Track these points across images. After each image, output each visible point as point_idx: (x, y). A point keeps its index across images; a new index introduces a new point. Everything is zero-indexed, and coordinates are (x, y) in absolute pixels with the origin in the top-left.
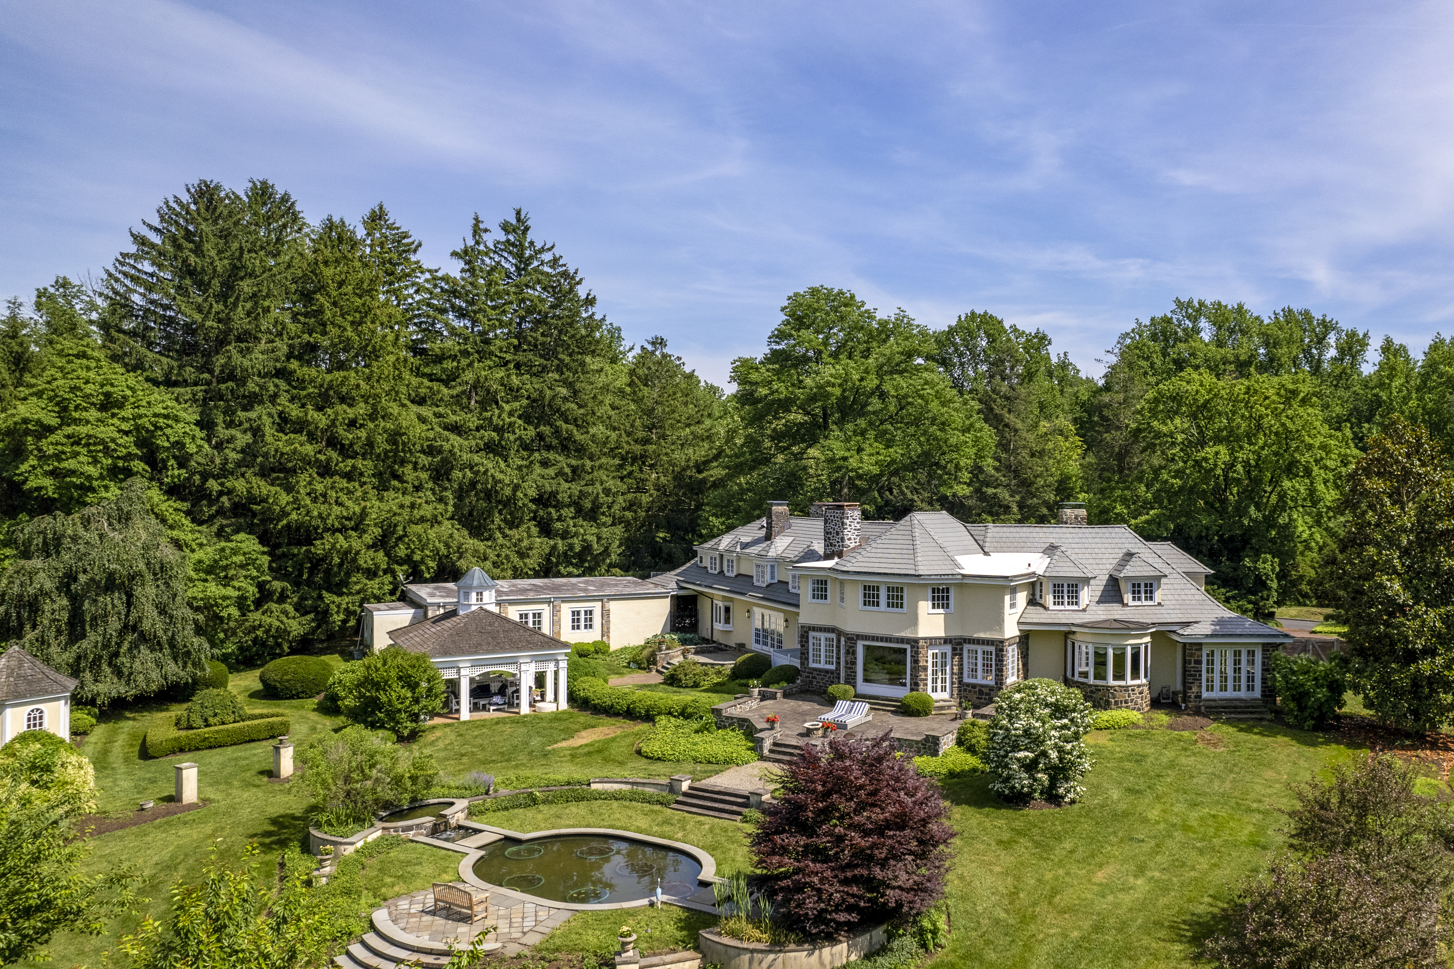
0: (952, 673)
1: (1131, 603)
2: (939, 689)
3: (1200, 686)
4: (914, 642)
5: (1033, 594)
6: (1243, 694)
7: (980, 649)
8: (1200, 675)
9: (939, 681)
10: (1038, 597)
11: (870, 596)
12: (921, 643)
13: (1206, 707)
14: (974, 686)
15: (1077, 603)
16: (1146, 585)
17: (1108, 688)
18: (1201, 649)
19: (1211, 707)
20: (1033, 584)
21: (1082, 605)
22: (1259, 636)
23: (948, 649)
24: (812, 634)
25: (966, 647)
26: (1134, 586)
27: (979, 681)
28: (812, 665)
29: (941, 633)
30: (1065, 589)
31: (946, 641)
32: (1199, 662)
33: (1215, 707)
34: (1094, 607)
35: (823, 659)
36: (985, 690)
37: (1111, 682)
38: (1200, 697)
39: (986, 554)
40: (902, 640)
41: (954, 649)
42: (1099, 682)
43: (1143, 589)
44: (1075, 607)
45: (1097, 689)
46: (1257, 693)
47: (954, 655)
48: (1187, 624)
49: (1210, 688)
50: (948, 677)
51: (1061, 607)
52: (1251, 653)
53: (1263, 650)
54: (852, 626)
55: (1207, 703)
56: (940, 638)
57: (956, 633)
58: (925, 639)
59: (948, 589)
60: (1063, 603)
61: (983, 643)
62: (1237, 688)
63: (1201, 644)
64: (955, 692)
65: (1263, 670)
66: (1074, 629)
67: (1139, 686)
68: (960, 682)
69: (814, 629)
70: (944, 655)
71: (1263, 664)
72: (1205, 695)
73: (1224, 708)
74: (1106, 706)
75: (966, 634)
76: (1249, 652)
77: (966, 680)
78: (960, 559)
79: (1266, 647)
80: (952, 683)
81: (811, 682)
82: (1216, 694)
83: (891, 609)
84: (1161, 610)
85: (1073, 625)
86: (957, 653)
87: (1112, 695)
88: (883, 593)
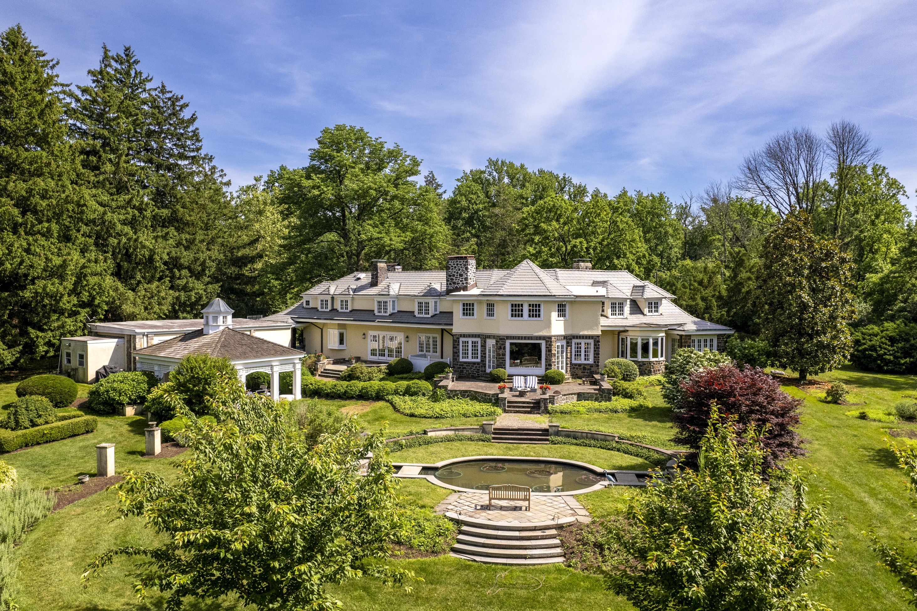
0: (567, 358)
1: (648, 314)
2: (560, 368)
4: (548, 339)
7: (583, 341)
9: (560, 363)
11: (517, 310)
12: (553, 339)
14: (580, 365)
15: (623, 314)
16: (655, 303)
17: (650, 363)
18: (690, 339)
21: (626, 316)
22: (715, 330)
23: (564, 343)
24: (462, 339)
25: (575, 341)
26: (649, 304)
27: (583, 362)
28: (461, 360)
29: (562, 333)
30: (617, 306)
31: (565, 337)
32: (690, 346)
34: (630, 317)
35: (470, 355)
36: (587, 367)
37: (652, 359)
40: (540, 338)
41: (567, 343)
43: (653, 305)
44: (622, 317)
45: (644, 363)
47: (567, 346)
48: (681, 325)
50: (564, 360)
51: (615, 317)
52: (711, 341)
53: (718, 339)
54: (503, 331)
56: (562, 336)
57: (570, 332)
58: (555, 336)
60: (616, 314)
61: (586, 338)
63: (691, 335)
64: (569, 369)
65: (718, 350)
66: (627, 329)
68: (571, 363)
69: (464, 336)
70: (562, 346)
71: (718, 346)
74: (649, 373)
75: (575, 333)
77: (574, 362)
79: (719, 337)
80: (567, 364)
83: (531, 318)
84: (664, 317)
85: (626, 326)
86: (569, 345)
87: (652, 367)
88: (526, 308)
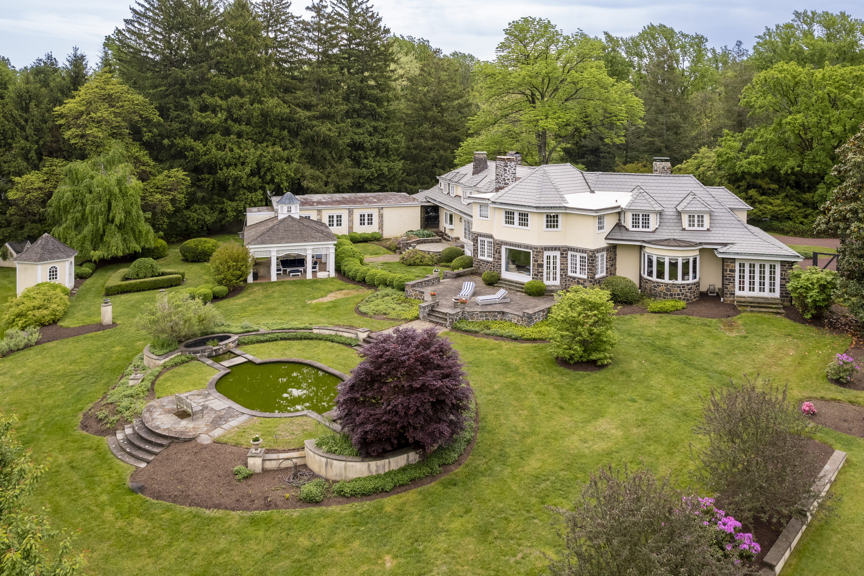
0: (561, 269)
1: (687, 228)
2: (551, 278)
3: (734, 287)
4: (535, 248)
5: (619, 220)
6: (766, 294)
7: (578, 255)
8: (734, 280)
9: (551, 274)
10: (622, 222)
11: (509, 217)
12: (540, 249)
13: (738, 302)
14: (574, 278)
15: (648, 227)
16: (699, 216)
17: (665, 285)
18: (734, 262)
19: (741, 302)
20: (619, 213)
21: (652, 229)
22: (777, 256)
23: (558, 253)
24: (480, 238)
25: (570, 253)
26: (690, 216)
27: (578, 275)
28: (480, 257)
30: (641, 217)
31: (556, 248)
32: (733, 271)
33: (744, 302)
34: (661, 230)
35: (486, 254)
36: (581, 282)
37: (668, 281)
38: (734, 294)
39: (592, 192)
40: (527, 246)
41: (562, 254)
42: (659, 280)
43: (696, 219)
44: (647, 230)
46: (777, 294)
47: (562, 258)
48: (725, 245)
49: (742, 289)
50: (558, 271)
51: (637, 229)
52: (772, 267)
53: (781, 265)
54: (499, 236)
55: (740, 299)
56: (552, 246)
57: (563, 244)
58: (542, 246)
59: (557, 216)
60: (639, 227)
61: (580, 252)
62: (762, 290)
63: (735, 259)
64: (563, 281)
65: (781, 279)
66: (644, 244)
67: (688, 285)
68: (566, 275)
69: (481, 235)
70: (555, 257)
71: (781, 275)
72: (738, 293)
73: (750, 303)
75: (570, 245)
76: (771, 266)
77: (569, 274)
78: (567, 197)
79: (783, 263)
80: (561, 275)
81: (479, 268)
82: (746, 293)
83: (521, 227)
84: (709, 234)
85: (644, 241)
86: (564, 257)
87: (668, 290)
88: (516, 217)
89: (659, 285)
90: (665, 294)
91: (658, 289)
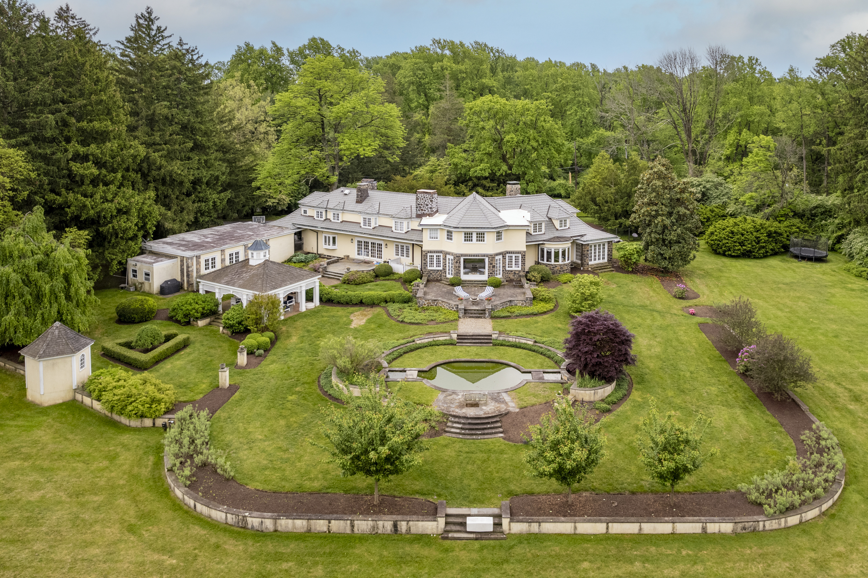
0: (503, 267)
1: (559, 228)
2: (498, 274)
3: (588, 260)
4: (490, 256)
6: (601, 261)
7: (514, 256)
8: (588, 256)
9: (498, 271)
11: (468, 237)
12: (493, 255)
14: (512, 271)
16: (564, 221)
17: (560, 265)
18: (587, 246)
19: (591, 269)
21: (542, 232)
23: (501, 257)
24: (429, 254)
25: (507, 255)
26: (560, 221)
27: (513, 269)
28: (429, 268)
29: (499, 251)
30: (538, 226)
31: (502, 253)
32: (588, 251)
33: (593, 268)
34: (547, 232)
35: (435, 265)
36: (517, 272)
37: (561, 263)
38: (588, 264)
39: (499, 211)
40: (484, 256)
46: (606, 260)
47: (503, 259)
48: (582, 236)
49: (591, 260)
50: (501, 268)
52: (604, 245)
54: (459, 251)
55: (590, 267)
56: (499, 253)
57: (504, 250)
58: (495, 254)
59: (502, 233)
60: (537, 232)
61: (515, 253)
62: (600, 259)
63: (589, 244)
64: (504, 274)
65: (608, 251)
68: (505, 270)
69: (431, 252)
70: (499, 259)
71: (608, 249)
72: (590, 263)
73: (596, 268)
74: (560, 273)
75: (508, 250)
77: (507, 269)
79: (609, 242)
80: (503, 271)
81: (429, 276)
82: (593, 263)
83: (478, 242)
84: (569, 231)
85: (544, 241)
86: (504, 257)
87: (562, 268)
88: (474, 236)
89: (555, 265)
90: (560, 271)
91: (556, 269)
